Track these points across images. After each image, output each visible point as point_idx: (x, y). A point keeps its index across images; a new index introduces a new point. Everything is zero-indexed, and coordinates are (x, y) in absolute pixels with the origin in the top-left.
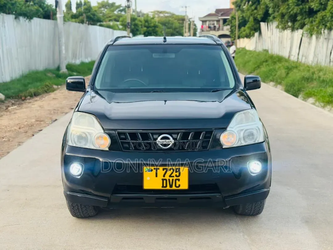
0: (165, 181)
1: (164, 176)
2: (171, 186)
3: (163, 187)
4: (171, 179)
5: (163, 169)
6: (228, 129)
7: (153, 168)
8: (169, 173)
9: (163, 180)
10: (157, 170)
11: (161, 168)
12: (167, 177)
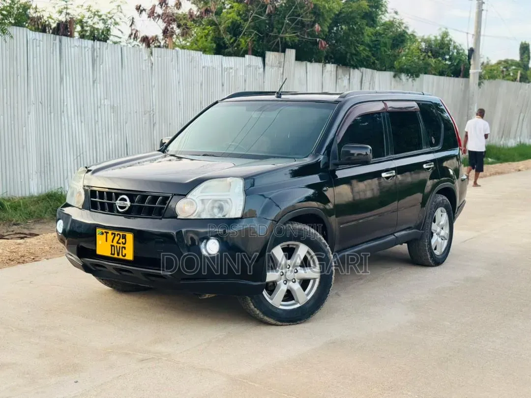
0: (113, 247)
1: (112, 242)
2: (118, 254)
3: (112, 254)
4: (118, 245)
5: (112, 234)
6: (189, 196)
7: (104, 231)
8: (117, 238)
9: (112, 246)
10: (107, 233)
11: (110, 232)
12: (115, 243)
